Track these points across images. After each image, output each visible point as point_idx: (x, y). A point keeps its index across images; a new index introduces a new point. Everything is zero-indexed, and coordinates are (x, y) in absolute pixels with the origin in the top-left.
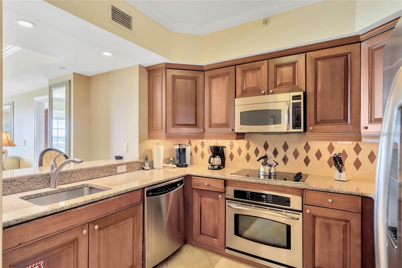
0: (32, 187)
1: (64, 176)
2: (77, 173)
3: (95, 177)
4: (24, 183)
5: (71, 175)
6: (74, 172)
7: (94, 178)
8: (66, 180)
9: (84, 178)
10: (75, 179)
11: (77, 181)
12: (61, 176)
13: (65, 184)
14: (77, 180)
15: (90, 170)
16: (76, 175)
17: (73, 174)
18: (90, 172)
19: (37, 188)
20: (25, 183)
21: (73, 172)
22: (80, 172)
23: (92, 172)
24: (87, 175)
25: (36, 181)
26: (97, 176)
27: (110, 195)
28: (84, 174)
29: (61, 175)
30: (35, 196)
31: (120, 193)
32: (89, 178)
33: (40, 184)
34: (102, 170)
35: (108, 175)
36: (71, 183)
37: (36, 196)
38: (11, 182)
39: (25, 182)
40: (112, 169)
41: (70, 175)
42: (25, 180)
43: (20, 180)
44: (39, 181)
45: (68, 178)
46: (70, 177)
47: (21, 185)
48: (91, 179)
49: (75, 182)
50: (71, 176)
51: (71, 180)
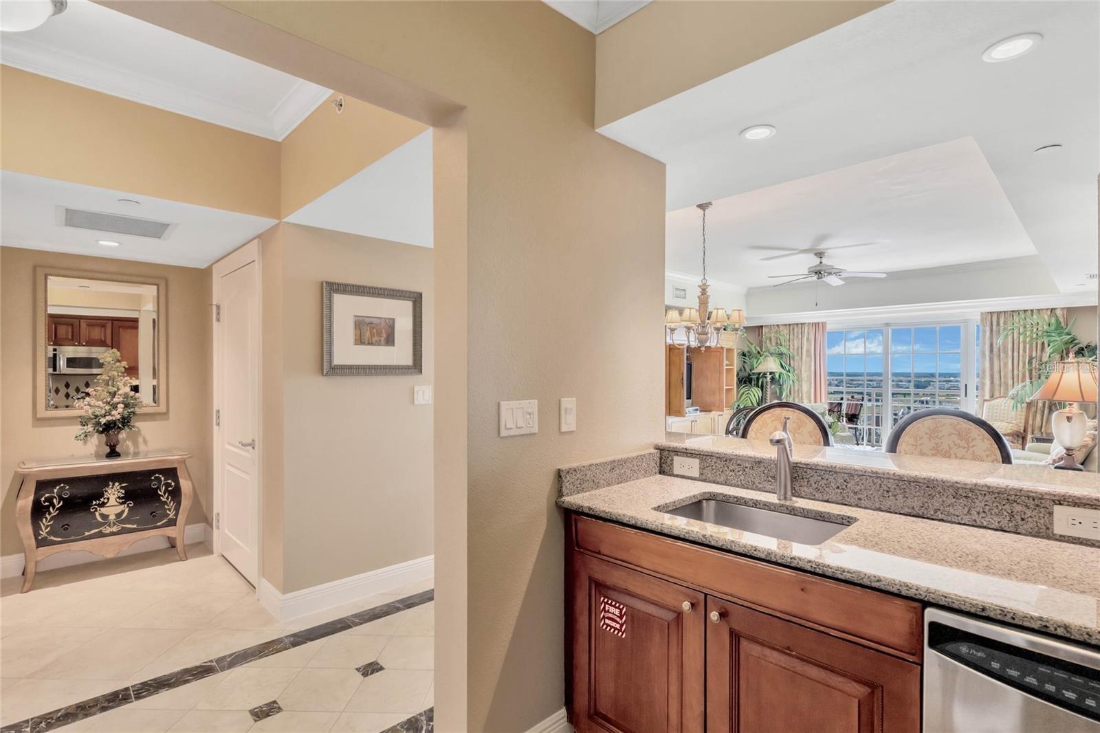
0: (759, 483)
1: (827, 480)
2: (863, 481)
3: (932, 513)
4: (744, 470)
5: (845, 483)
6: (856, 477)
7: (929, 515)
8: (832, 492)
9: (889, 503)
10: (860, 499)
11: (863, 506)
12: (820, 478)
13: (827, 501)
14: (864, 503)
15: (912, 483)
16: (863, 487)
17: (853, 483)
18: (911, 490)
19: (765, 490)
20: (747, 470)
21: (851, 475)
22: (873, 481)
23: (918, 494)
24: (897, 497)
25: (766, 472)
26: (939, 513)
27: (755, 550)
28: (888, 492)
29: (818, 474)
30: (735, 500)
31: (789, 560)
32: (906, 510)
33: (773, 481)
34: (965, 497)
35: (996, 525)
36: (846, 505)
37: (737, 501)
38: (726, 461)
39: (747, 468)
40: (1018, 508)
41: (842, 481)
42: (747, 465)
43: (739, 462)
44: (771, 474)
45: (838, 488)
46: (844, 487)
47: (741, 473)
48: (913, 516)
49: (857, 506)
50: (846, 486)
51: (845, 495)
